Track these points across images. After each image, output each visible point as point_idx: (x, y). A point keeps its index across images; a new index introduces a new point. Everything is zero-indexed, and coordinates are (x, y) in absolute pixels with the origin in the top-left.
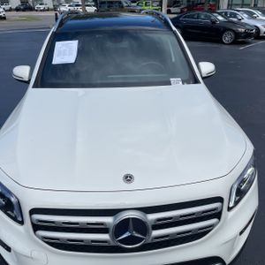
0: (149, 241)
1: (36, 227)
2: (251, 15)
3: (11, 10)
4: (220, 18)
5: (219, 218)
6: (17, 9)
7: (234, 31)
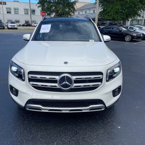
0: (73, 87)
1: (30, 80)
2: (141, 28)
3: (20, 25)
4: (124, 29)
5: (102, 82)
6: (23, 25)
7: (131, 35)
